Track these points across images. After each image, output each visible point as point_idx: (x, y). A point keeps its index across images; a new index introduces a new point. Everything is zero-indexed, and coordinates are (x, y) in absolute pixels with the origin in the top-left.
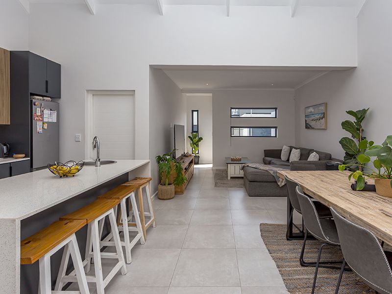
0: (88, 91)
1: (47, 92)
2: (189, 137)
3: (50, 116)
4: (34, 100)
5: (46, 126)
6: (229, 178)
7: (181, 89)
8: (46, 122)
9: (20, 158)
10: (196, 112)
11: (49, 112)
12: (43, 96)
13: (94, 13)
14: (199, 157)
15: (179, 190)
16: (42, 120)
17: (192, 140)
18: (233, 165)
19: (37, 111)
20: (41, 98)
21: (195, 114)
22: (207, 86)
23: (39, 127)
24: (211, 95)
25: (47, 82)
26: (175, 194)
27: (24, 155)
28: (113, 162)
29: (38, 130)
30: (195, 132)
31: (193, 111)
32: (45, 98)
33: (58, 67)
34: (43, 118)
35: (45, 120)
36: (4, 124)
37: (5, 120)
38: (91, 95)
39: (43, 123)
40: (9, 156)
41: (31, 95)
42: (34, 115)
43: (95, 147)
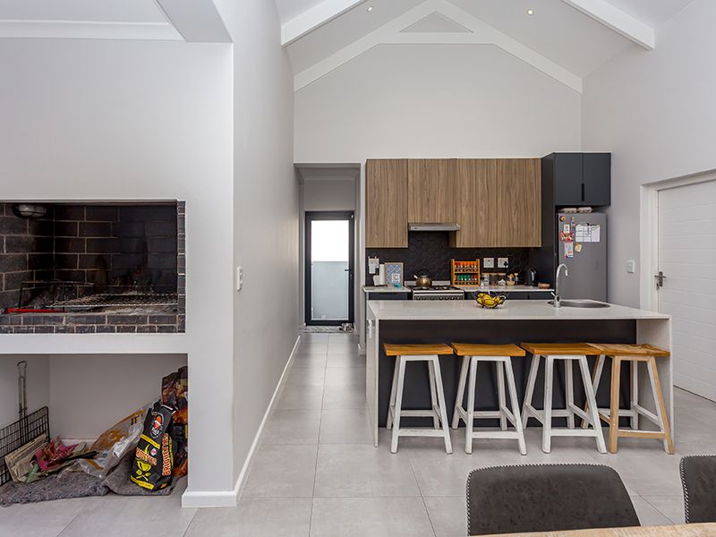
0: (647, 186)
1: (583, 199)
3: (587, 234)
4: (560, 215)
5: (579, 248)
8: (579, 243)
9: (543, 288)
11: (586, 228)
12: (577, 207)
16: (573, 240)
19: (566, 229)
20: (575, 209)
23: (567, 250)
25: (583, 185)
27: (548, 285)
29: (566, 253)
32: (581, 209)
34: (574, 237)
35: (577, 240)
37: (535, 241)
38: (652, 192)
39: (575, 245)
40: (536, 285)
41: (559, 208)
42: (560, 234)
43: (660, 284)
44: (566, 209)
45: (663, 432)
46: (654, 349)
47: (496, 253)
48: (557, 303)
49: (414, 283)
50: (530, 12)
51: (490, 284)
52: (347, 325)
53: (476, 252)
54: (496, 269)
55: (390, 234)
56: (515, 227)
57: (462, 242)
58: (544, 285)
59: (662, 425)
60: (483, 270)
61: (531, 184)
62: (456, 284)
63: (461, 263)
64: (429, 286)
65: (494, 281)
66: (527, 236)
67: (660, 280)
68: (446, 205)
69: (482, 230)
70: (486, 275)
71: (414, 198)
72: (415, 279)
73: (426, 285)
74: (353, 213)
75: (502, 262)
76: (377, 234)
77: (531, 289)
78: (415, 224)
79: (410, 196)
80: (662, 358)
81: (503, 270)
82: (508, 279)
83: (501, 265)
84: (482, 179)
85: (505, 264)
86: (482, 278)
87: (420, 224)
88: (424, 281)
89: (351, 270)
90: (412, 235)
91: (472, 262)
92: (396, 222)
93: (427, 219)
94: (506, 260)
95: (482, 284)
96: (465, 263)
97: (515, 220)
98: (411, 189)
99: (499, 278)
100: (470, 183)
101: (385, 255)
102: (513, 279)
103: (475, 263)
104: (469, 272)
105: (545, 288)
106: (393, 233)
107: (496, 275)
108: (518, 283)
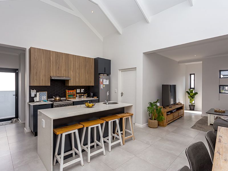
0: (119, 70)
1: (105, 72)
2: (187, 92)
3: (106, 82)
4: (100, 76)
6: (209, 124)
7: (178, 61)
8: (104, 85)
9: (95, 98)
10: (194, 75)
11: (106, 80)
12: (103, 74)
13: (121, 34)
14: (194, 105)
15: (162, 124)
17: (189, 94)
18: (213, 115)
19: (101, 80)
20: (103, 75)
21: (192, 76)
22: (195, 56)
23: (102, 86)
24: (201, 62)
25: (105, 68)
26: (158, 126)
28: (117, 103)
30: (192, 88)
31: (191, 75)
32: (104, 75)
33: (109, 61)
34: (103, 83)
36: (91, 85)
37: (92, 84)
38: (120, 72)
39: (103, 85)
40: (93, 97)
41: (100, 74)
42: (100, 82)
43: (122, 95)
44: (101, 75)
45: (132, 135)
46: (130, 114)
47: (80, 87)
48: (107, 103)
49: (53, 99)
50: (92, 12)
51: (79, 98)
52: (15, 119)
53: (74, 87)
54: (80, 93)
55: (42, 80)
56: (87, 79)
57: (71, 84)
58: (96, 97)
59: (132, 133)
60: (77, 93)
61: (91, 66)
62: (68, 98)
63: (70, 91)
64: (60, 100)
65: (80, 97)
66: (90, 82)
67: (122, 94)
68: (65, 70)
69: (77, 80)
70: (78, 95)
71: (53, 66)
72: (54, 98)
73: (58, 100)
74: (17, 70)
75: (82, 90)
76: (36, 80)
77: (91, 99)
78: (53, 76)
79: (51, 66)
80: (132, 115)
81: (83, 93)
82: (84, 96)
83: (82, 91)
84: (77, 62)
85: (83, 91)
86: (77, 96)
87: (55, 77)
88: (58, 98)
89: (17, 95)
90: (52, 81)
91: (73, 91)
92: (45, 75)
93: (58, 75)
94: (84, 90)
95: (77, 98)
96: (71, 91)
97: (87, 77)
98: (51, 62)
99: (82, 96)
100: (74, 63)
101: (39, 89)
102: (86, 96)
103: (74, 91)
104: (72, 94)
105: (96, 98)
106: (44, 80)
107: (81, 95)
108: (87, 97)
